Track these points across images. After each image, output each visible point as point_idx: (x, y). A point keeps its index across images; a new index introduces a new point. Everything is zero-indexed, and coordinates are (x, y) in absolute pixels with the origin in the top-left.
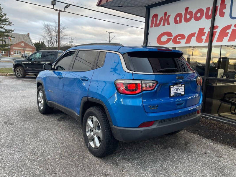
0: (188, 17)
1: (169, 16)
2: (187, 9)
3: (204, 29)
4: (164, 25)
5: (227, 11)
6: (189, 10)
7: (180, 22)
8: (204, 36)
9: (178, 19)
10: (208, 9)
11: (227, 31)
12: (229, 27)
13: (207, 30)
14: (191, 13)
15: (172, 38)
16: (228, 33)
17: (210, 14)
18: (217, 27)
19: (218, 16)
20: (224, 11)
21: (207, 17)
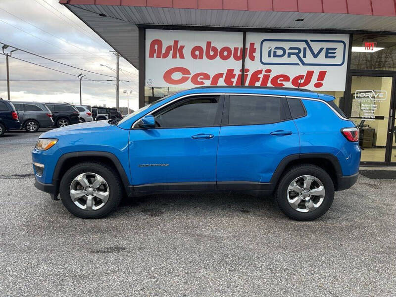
0: (212, 53)
1: (182, 47)
2: (209, 43)
3: (233, 70)
4: (174, 56)
5: (257, 55)
6: (212, 45)
7: (201, 58)
8: (234, 78)
9: (197, 53)
10: (236, 49)
11: (259, 76)
12: (260, 72)
13: (237, 72)
14: (215, 49)
15: (191, 76)
16: (260, 78)
17: (239, 55)
18: (248, 70)
19: (247, 59)
20: (254, 54)
21: (236, 58)
